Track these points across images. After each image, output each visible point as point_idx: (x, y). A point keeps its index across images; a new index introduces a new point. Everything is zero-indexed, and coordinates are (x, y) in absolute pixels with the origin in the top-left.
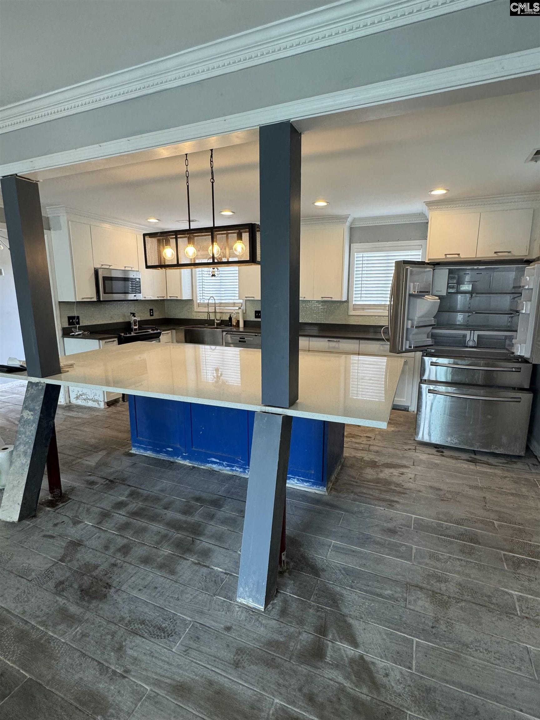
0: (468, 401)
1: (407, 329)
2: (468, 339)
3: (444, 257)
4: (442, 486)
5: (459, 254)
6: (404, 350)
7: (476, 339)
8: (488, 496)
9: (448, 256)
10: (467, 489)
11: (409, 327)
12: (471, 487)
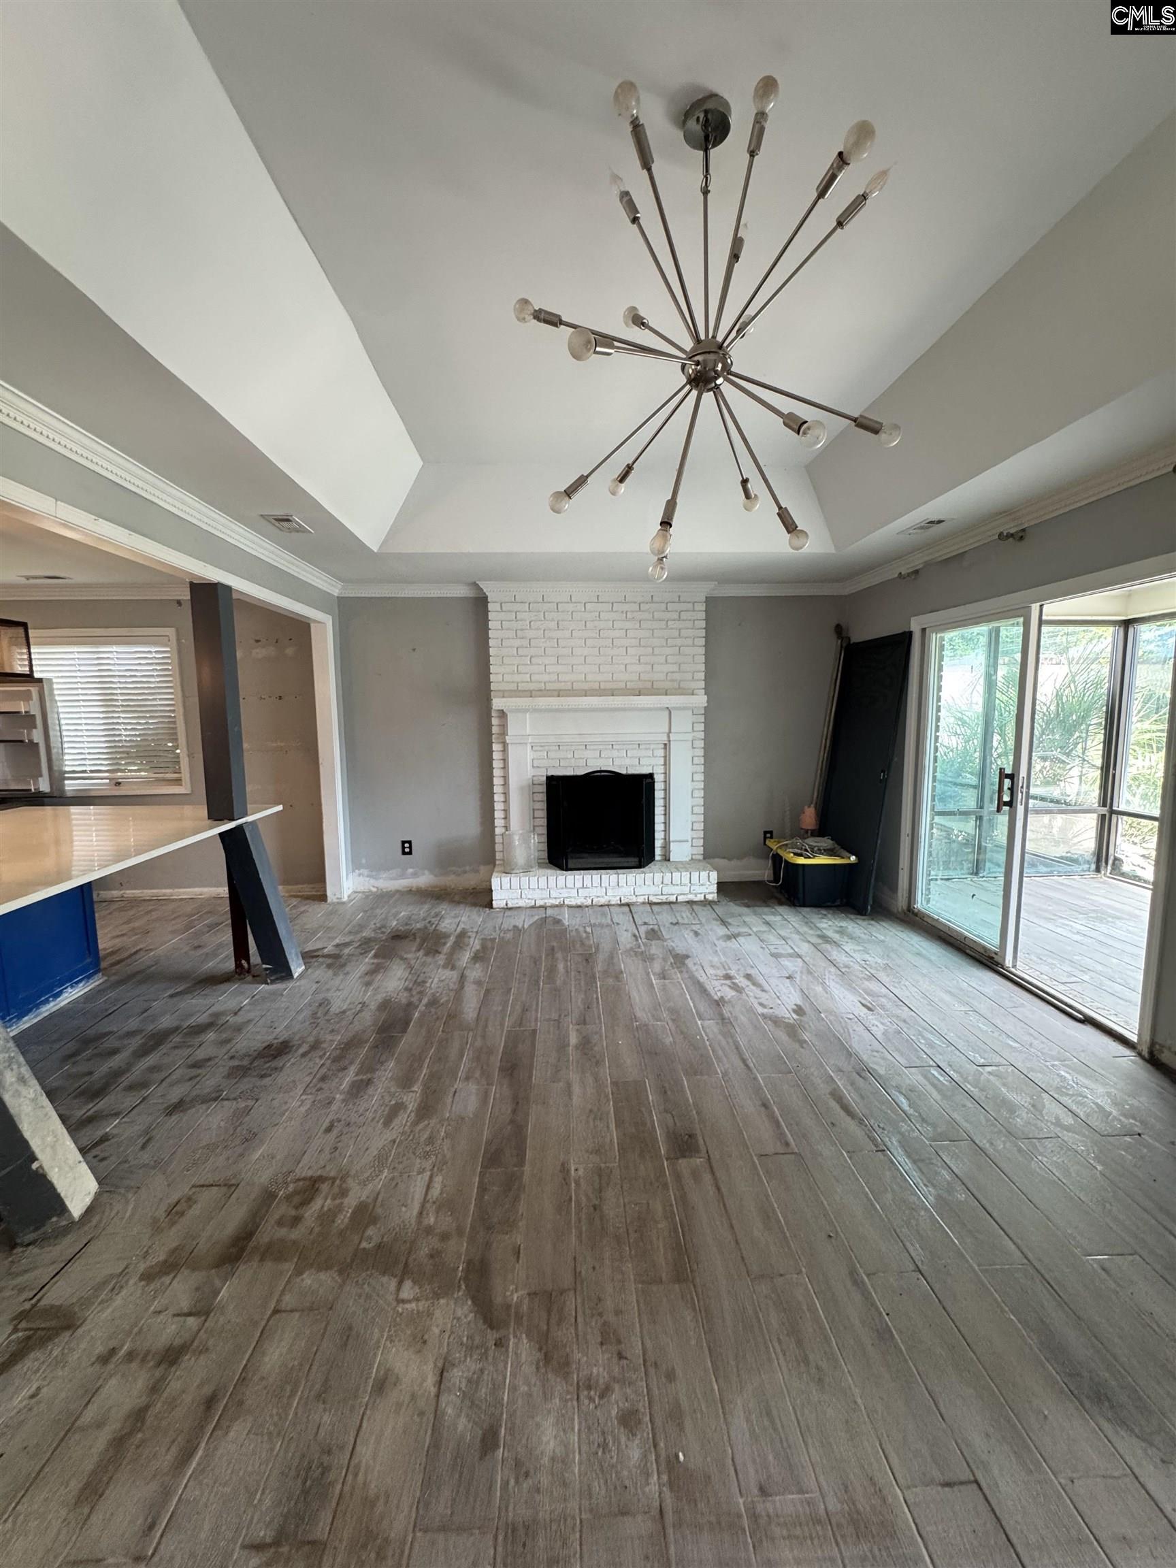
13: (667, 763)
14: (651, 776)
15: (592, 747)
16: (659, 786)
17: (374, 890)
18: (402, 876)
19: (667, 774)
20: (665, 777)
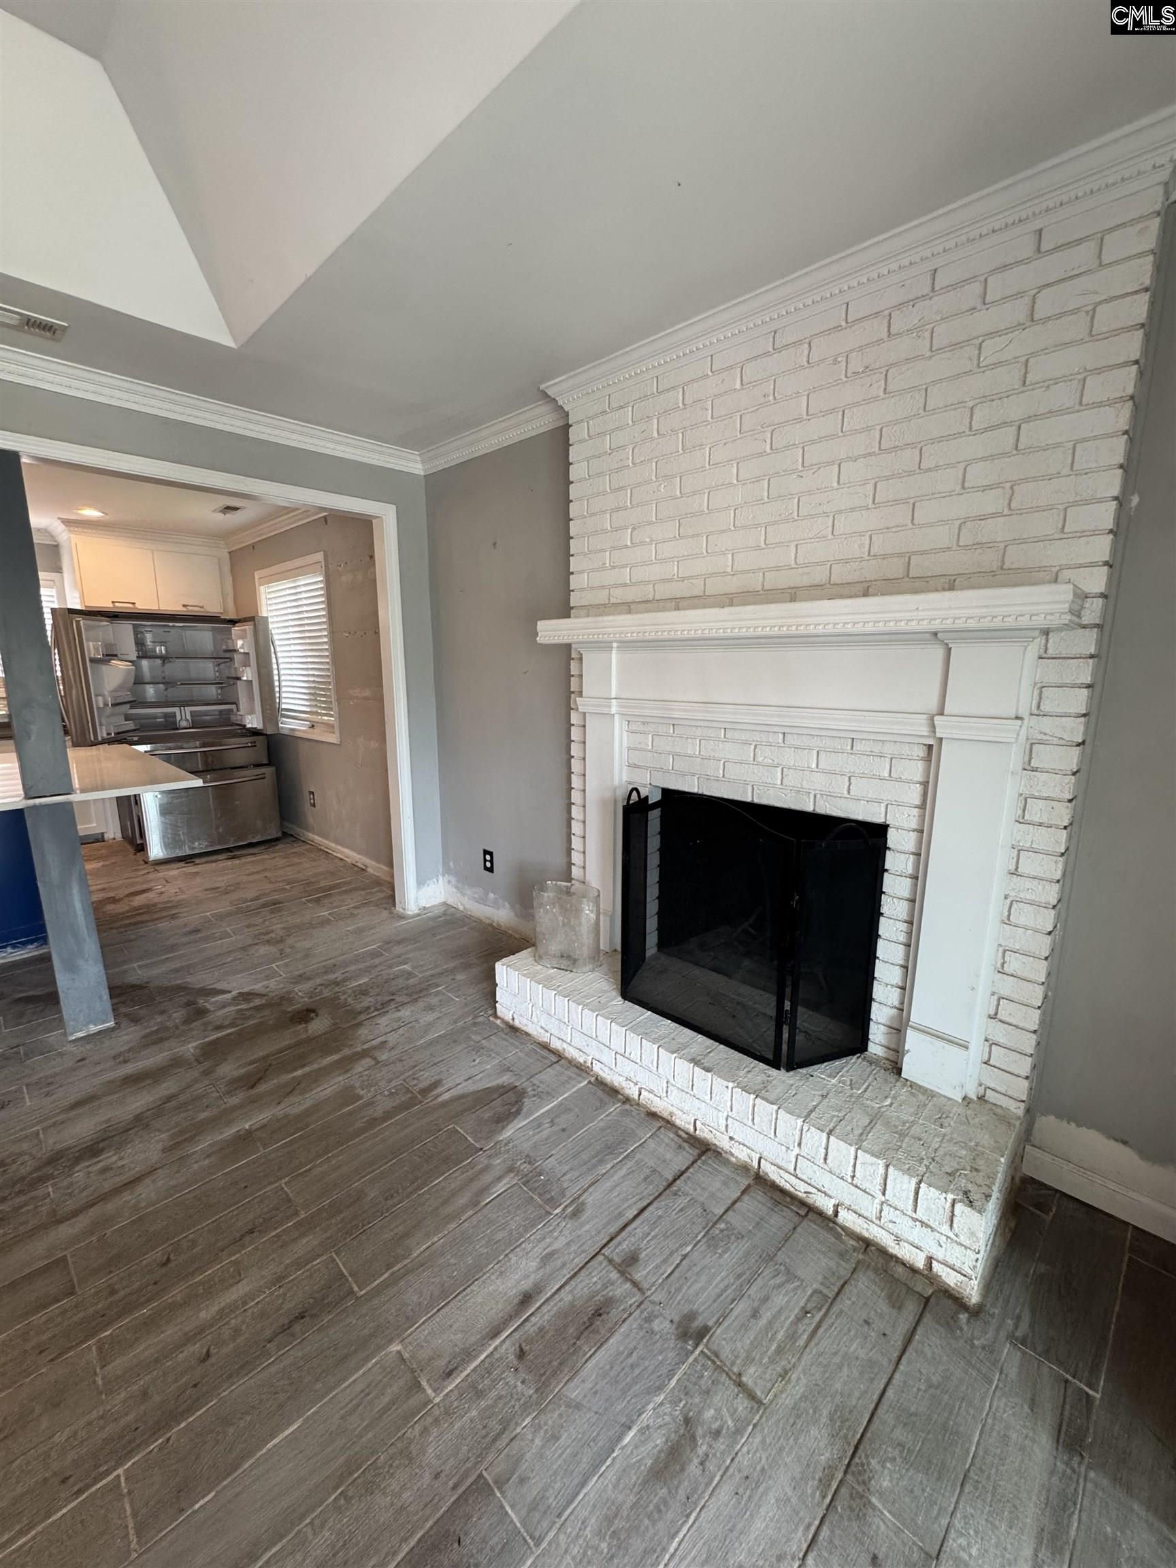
0: (210, 789)
1: (98, 708)
2: (178, 718)
3: (111, 605)
4: (217, 885)
5: (134, 604)
6: (100, 739)
7: (189, 717)
8: (266, 874)
9: (117, 604)
10: (245, 877)
11: (101, 705)
12: (249, 875)
13: (926, 804)
14: (879, 831)
15: (737, 735)
16: (897, 863)
17: (461, 908)
18: (482, 901)
19: (923, 832)
20: (919, 843)
